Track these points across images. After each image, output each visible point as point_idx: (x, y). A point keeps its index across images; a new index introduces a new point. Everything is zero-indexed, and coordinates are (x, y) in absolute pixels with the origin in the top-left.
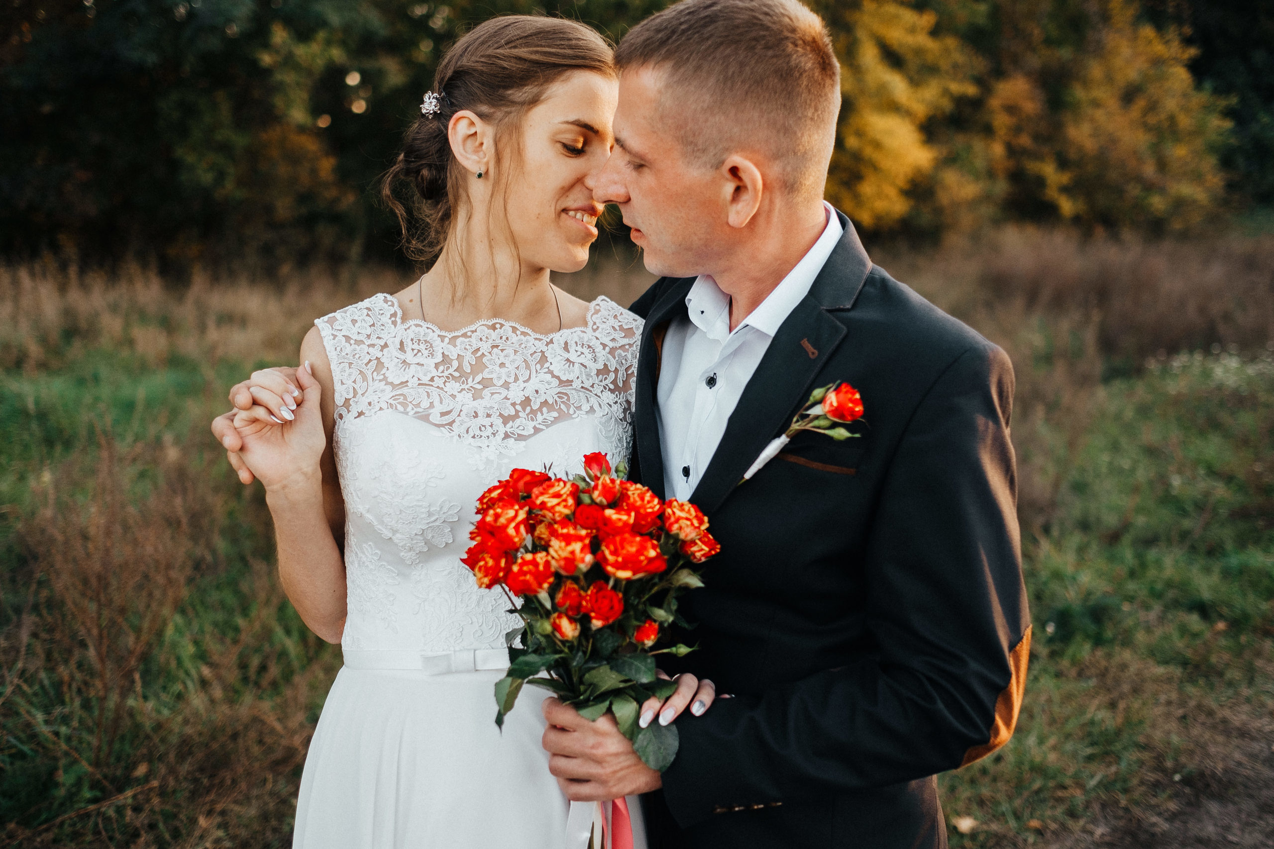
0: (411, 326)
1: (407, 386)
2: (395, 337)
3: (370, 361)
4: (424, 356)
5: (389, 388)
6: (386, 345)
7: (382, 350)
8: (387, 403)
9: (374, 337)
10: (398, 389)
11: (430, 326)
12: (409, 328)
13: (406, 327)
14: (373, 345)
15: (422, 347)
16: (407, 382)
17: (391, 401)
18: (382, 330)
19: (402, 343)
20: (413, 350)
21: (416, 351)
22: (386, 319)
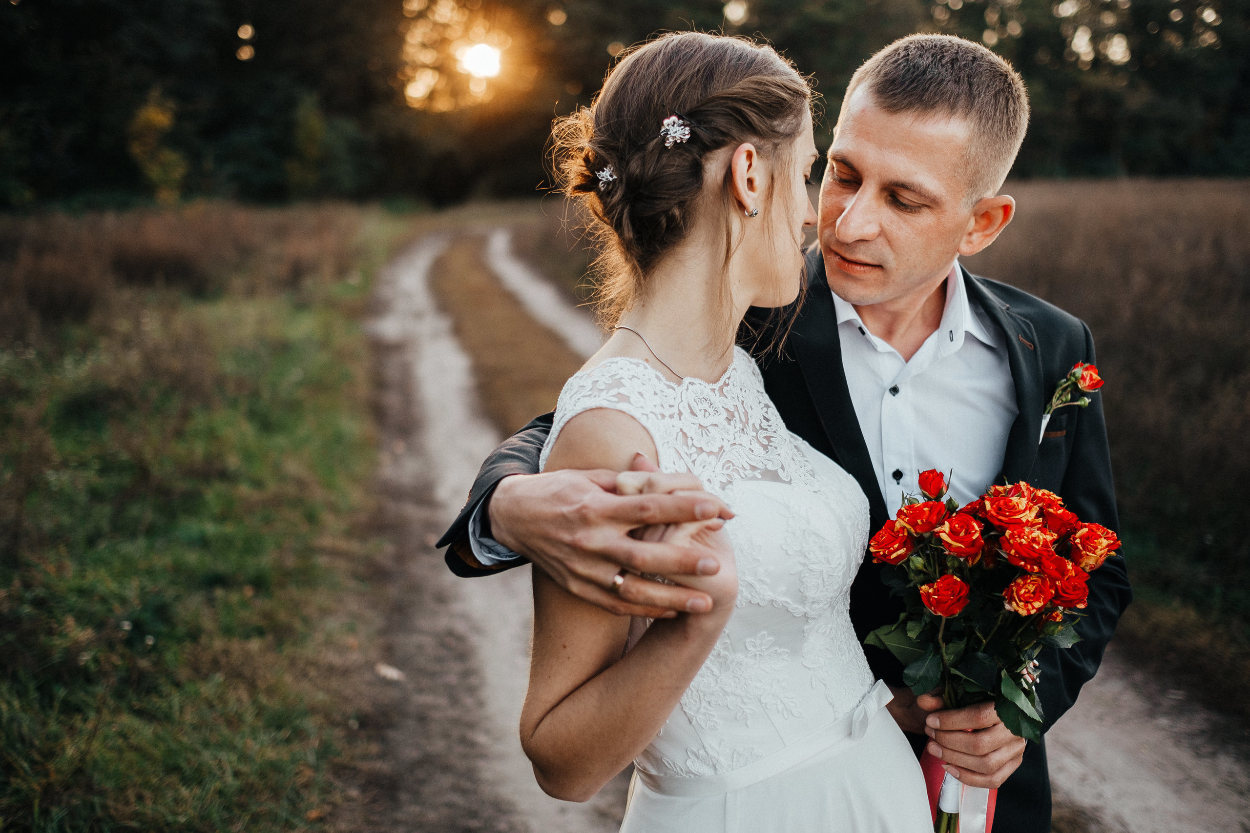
0: (688, 386)
1: (724, 451)
2: (682, 401)
3: (677, 433)
4: (712, 414)
5: (712, 458)
6: (680, 414)
7: (680, 419)
8: (723, 474)
9: (666, 406)
10: (721, 457)
11: (702, 383)
12: (687, 389)
13: (686, 388)
14: (671, 416)
15: (706, 406)
16: (722, 447)
17: (726, 472)
18: (666, 396)
19: (689, 406)
20: (700, 410)
21: (703, 411)
22: (661, 386)
